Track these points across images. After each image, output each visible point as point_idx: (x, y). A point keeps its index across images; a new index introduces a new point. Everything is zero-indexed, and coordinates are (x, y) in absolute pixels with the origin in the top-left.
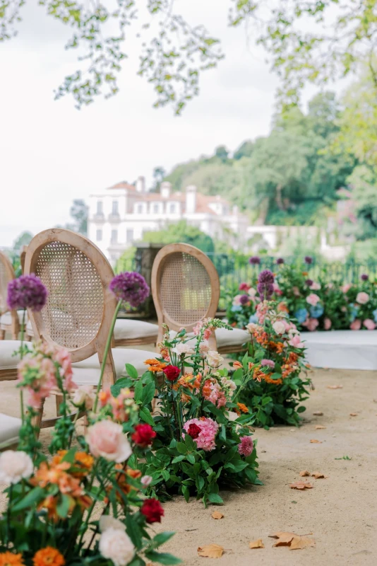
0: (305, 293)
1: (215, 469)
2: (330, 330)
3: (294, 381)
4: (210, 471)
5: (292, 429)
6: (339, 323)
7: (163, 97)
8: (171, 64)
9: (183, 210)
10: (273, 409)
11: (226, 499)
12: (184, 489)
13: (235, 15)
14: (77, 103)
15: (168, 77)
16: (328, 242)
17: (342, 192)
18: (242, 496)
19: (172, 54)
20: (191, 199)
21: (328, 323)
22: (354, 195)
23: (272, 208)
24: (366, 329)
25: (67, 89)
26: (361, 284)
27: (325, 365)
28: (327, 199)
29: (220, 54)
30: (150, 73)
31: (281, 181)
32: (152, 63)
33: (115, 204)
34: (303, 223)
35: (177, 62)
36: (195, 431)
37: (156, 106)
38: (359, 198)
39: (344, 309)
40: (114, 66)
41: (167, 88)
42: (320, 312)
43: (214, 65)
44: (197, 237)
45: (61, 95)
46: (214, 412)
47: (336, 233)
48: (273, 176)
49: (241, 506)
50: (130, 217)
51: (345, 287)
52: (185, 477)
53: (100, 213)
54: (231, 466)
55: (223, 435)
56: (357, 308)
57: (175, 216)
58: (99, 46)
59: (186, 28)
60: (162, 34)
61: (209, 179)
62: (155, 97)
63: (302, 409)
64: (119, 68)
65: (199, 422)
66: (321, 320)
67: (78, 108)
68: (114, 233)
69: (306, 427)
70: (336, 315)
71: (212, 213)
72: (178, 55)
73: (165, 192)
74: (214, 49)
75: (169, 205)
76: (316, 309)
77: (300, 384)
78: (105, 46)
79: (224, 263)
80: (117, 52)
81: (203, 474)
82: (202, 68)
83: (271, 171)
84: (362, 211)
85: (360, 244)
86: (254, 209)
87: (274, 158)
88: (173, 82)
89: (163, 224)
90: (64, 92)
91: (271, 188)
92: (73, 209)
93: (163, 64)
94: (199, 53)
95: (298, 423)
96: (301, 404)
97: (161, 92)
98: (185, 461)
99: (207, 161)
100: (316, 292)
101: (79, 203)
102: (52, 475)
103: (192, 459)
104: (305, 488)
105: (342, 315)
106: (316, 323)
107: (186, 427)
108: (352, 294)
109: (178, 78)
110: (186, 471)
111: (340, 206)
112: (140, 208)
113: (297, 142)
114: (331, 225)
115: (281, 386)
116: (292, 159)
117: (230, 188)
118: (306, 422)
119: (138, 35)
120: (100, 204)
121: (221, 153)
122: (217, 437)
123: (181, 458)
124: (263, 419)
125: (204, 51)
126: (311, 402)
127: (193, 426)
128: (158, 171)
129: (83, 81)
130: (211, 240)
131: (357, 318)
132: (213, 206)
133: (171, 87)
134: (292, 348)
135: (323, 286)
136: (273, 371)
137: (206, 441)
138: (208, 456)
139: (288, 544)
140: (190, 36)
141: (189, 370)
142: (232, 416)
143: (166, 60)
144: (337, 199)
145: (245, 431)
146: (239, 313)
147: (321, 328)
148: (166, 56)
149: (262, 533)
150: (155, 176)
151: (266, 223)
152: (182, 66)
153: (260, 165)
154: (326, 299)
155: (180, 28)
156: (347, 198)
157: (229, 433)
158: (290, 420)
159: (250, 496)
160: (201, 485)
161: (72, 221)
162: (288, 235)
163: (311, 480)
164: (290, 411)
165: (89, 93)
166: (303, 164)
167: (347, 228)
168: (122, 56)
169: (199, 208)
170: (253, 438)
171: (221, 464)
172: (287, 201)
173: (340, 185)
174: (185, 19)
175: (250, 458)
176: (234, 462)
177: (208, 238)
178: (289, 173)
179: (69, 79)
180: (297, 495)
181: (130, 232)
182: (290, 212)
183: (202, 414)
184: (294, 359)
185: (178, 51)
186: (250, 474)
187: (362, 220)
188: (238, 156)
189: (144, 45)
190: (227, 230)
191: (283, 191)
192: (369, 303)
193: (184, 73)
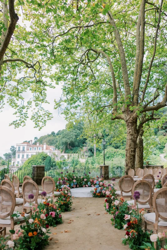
0: (73, 179)
1: (55, 220)
2: (78, 187)
3: (69, 202)
4: (54, 221)
5: (69, 212)
6: (80, 186)
7: (36, 126)
8: (40, 118)
9: (43, 149)
10: (65, 208)
11: (57, 226)
12: (50, 224)
13: (56, 107)
14: (15, 127)
15: (38, 121)
16: (81, 158)
17: (85, 145)
18: (59, 225)
19: (40, 116)
20: (45, 146)
21: (78, 186)
22: (87, 145)
23: (67, 149)
24: (86, 187)
25: (13, 124)
26: (85, 177)
27: (77, 197)
28: (81, 146)
29: (52, 117)
30: (34, 120)
31: (69, 142)
32: (35, 117)
33: (24, 148)
34: (75, 153)
35: (41, 118)
36: (52, 214)
37: (34, 127)
38: (89, 146)
39: (81, 182)
40: (25, 119)
41: (38, 124)
42: (76, 184)
43: (51, 119)
44: (47, 157)
45: (11, 125)
46: (55, 210)
47: (83, 155)
48: (67, 140)
49: (59, 226)
50: (28, 151)
51: (82, 177)
52: (50, 222)
53: (19, 150)
54: (57, 220)
55: (56, 214)
56: (84, 182)
57: (41, 151)
58: (22, 114)
59: (44, 110)
60: (38, 111)
61: (50, 140)
62: (35, 125)
63: (71, 208)
64: (26, 120)
65: (52, 212)
66: (76, 185)
67: (15, 128)
68: (23, 156)
69: (72, 211)
70: (80, 184)
71: (50, 150)
72: (42, 116)
73: (38, 144)
74: (51, 115)
75: (39, 148)
76: (75, 183)
77: (70, 203)
78: (23, 114)
79: (54, 164)
80: (26, 116)
81: (53, 221)
82: (47, 120)
83: (66, 139)
84: (90, 149)
85: (89, 158)
86: (61, 149)
87: (67, 136)
88: (39, 122)
89: (37, 153)
90: (12, 124)
91: (66, 143)
92: (11, 149)
93: (37, 118)
94: (47, 116)
95: (70, 211)
96: (71, 207)
97: (36, 125)
98: (50, 219)
99: (49, 136)
100: (75, 179)
101: (13, 147)
102: (36, 222)
103: (51, 219)
104: (70, 223)
105: (81, 184)
106: (75, 186)
107: (50, 213)
108: (83, 179)
109: (41, 121)
110: (50, 221)
111: (84, 148)
112: (31, 149)
113: (73, 132)
114: (82, 153)
115: (66, 204)
116: (72, 136)
117: (55, 143)
118: (71, 210)
119: (32, 111)
120: (19, 148)
121: (53, 133)
122: (55, 215)
123: (49, 219)
124: (63, 210)
125: (48, 116)
126: (73, 206)
127: (51, 213)
128: (36, 138)
129: (17, 122)
130: (50, 157)
131: (84, 184)
132: (51, 148)
133: (39, 124)
134: (69, 196)
135: (77, 177)
136: (65, 201)
137: (53, 216)
138: (54, 218)
139: (67, 232)
140: (45, 112)
141: (50, 203)
142: (58, 211)
143: (39, 117)
144: (83, 146)
145: (60, 213)
146: (58, 185)
147: (76, 187)
148: (38, 116)
149: (63, 231)
150: (35, 140)
151: (65, 153)
152: (42, 119)
153: (63, 138)
154: (77, 181)
155: (43, 110)
156: (85, 146)
157: (57, 214)
158: (68, 210)
159: (61, 225)
160: (53, 223)
161: (10, 152)
162: (71, 156)
163: (71, 221)
164: (68, 208)
165: (19, 125)
166: (74, 137)
167: (86, 154)
168: (27, 117)
169: (47, 149)
170: (61, 215)
171: (56, 220)
172: (70, 147)
173: (84, 143)
174: (44, 108)
175: (61, 218)
176: (58, 219)
177: (49, 157)
178: (71, 139)
179: (14, 122)
180: (69, 224)
181: (27, 155)
182: (71, 149)
183: (53, 211)
184: (69, 198)
185: (42, 115)
186: (61, 221)
187: (90, 152)
188: (58, 134)
189: (33, 113)
190: (55, 155)
191: (69, 144)
192: (87, 181)
193: (43, 121)
